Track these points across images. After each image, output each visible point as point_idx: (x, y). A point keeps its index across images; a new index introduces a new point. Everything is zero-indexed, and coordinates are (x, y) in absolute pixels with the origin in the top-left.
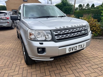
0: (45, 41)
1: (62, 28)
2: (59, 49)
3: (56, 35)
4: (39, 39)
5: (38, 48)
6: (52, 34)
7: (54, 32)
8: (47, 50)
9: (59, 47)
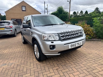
0: (55, 41)
1: (65, 32)
2: (65, 45)
3: (62, 37)
4: (50, 40)
5: (50, 46)
6: (59, 36)
7: (60, 35)
8: (56, 46)
9: (65, 44)
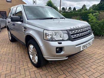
0: (63, 40)
1: (75, 28)
2: (76, 47)
3: (72, 35)
5: (57, 48)
7: (70, 32)
